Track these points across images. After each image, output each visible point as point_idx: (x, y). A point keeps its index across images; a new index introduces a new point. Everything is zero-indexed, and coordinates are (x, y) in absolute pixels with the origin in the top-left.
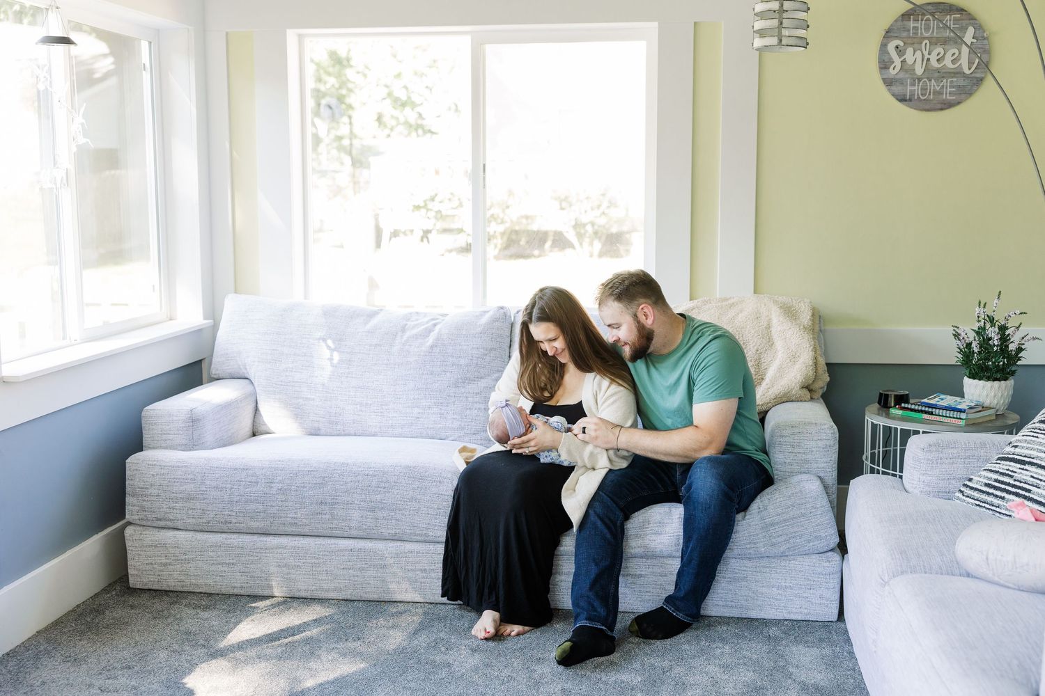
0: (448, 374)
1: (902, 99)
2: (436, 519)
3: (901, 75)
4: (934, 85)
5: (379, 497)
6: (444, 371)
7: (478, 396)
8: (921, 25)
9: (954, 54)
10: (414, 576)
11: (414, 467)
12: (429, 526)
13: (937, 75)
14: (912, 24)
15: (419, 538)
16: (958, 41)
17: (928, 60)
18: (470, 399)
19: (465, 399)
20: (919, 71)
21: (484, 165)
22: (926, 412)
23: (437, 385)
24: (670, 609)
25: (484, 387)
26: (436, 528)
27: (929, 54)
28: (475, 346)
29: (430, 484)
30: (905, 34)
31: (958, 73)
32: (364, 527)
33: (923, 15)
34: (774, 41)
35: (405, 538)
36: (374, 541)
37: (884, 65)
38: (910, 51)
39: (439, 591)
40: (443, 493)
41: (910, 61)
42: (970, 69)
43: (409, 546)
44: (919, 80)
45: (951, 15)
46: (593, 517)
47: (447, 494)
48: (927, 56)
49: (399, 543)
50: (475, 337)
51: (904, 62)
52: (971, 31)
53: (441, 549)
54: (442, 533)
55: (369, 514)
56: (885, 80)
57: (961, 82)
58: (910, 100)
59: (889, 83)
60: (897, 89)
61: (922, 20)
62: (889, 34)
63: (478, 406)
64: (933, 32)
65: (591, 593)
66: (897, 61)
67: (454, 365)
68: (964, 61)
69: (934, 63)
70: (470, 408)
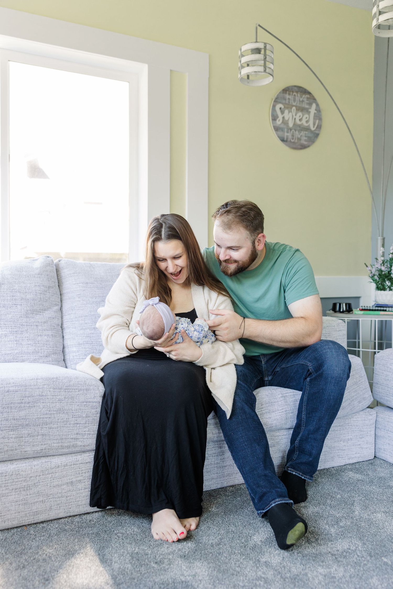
0: (19, 306)
1: (283, 140)
2: (85, 427)
3: (282, 126)
4: (297, 134)
5: (22, 413)
6: (15, 304)
7: (46, 324)
8: (292, 97)
9: (306, 118)
10: (60, 491)
11: (57, 378)
12: (79, 436)
13: (298, 128)
14: (287, 96)
15: (66, 450)
16: (306, 111)
17: (295, 119)
18: (40, 328)
19: (35, 327)
20: (291, 125)
23: (10, 316)
25: (49, 318)
26: (86, 437)
27: (296, 115)
28: (37, 284)
29: (77, 393)
30: (284, 101)
31: (307, 129)
32: (6, 448)
33: (293, 92)
34: (262, 69)
35: (51, 452)
36: (15, 463)
37: (274, 118)
38: (286, 111)
40: (91, 400)
41: (286, 118)
42: (314, 127)
43: (56, 461)
44: (291, 130)
45: (305, 95)
47: (95, 400)
48: (294, 117)
49: (43, 460)
50: (35, 277)
51: (283, 118)
52: (314, 106)
53: (89, 458)
54: (91, 442)
55: (12, 433)
56: (274, 127)
57: (310, 135)
58: (286, 141)
59: (277, 129)
60: (280, 133)
61: (292, 95)
62: (277, 101)
63: (47, 333)
64: (297, 103)
66: (280, 116)
67: (22, 299)
68: (311, 123)
69: (298, 122)
70: (41, 335)
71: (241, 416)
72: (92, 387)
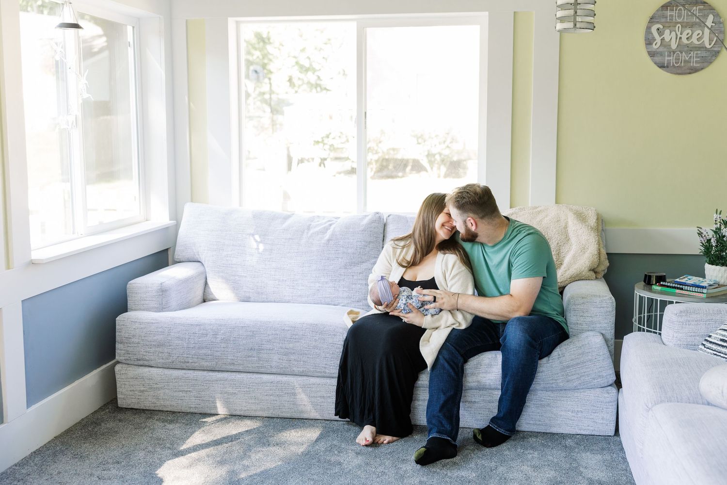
0: (340, 259)
1: (662, 66)
2: (331, 361)
3: (661, 49)
4: (684, 56)
5: (291, 345)
6: (337, 258)
7: (361, 275)
8: (676, 13)
9: (699, 34)
10: (316, 401)
11: (316, 325)
12: (327, 366)
13: (686, 49)
14: (669, 13)
15: (319, 374)
16: (702, 24)
17: (680, 38)
18: (355, 277)
19: (351, 277)
20: (674, 46)
21: (365, 113)
22: (678, 288)
23: (332, 267)
24: (494, 427)
25: (365, 269)
26: (331, 367)
27: (681, 34)
28: (359, 240)
29: (327, 336)
30: (663, 20)
31: (702, 48)
32: (281, 366)
33: (677, 6)
34: (571, 25)
35: (309, 374)
36: (288, 376)
37: (649, 42)
38: (667, 31)
39: (334, 412)
40: (336, 343)
41: (667, 39)
42: (710, 45)
43: (313, 380)
44: (674, 52)
45: (696, 6)
46: (442, 361)
47: (339, 343)
48: (679, 36)
49: (305, 378)
50: (358, 233)
51: (663, 40)
52: (711, 18)
53: (335, 382)
54: (335, 371)
55: (284, 357)
56: (648, 52)
57: (704, 54)
58: (667, 67)
59: (652, 54)
60: (658, 59)
61: (676, 10)
62: (652, 20)
63: (361, 282)
64: (684, 19)
65: (440, 414)
66: (658, 39)
67: (344, 253)
68: (706, 39)
69: (685, 41)
70: (355, 284)
71: (440, 370)
72: (338, 334)
